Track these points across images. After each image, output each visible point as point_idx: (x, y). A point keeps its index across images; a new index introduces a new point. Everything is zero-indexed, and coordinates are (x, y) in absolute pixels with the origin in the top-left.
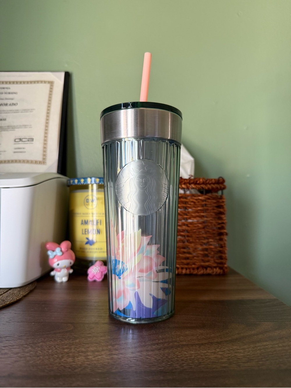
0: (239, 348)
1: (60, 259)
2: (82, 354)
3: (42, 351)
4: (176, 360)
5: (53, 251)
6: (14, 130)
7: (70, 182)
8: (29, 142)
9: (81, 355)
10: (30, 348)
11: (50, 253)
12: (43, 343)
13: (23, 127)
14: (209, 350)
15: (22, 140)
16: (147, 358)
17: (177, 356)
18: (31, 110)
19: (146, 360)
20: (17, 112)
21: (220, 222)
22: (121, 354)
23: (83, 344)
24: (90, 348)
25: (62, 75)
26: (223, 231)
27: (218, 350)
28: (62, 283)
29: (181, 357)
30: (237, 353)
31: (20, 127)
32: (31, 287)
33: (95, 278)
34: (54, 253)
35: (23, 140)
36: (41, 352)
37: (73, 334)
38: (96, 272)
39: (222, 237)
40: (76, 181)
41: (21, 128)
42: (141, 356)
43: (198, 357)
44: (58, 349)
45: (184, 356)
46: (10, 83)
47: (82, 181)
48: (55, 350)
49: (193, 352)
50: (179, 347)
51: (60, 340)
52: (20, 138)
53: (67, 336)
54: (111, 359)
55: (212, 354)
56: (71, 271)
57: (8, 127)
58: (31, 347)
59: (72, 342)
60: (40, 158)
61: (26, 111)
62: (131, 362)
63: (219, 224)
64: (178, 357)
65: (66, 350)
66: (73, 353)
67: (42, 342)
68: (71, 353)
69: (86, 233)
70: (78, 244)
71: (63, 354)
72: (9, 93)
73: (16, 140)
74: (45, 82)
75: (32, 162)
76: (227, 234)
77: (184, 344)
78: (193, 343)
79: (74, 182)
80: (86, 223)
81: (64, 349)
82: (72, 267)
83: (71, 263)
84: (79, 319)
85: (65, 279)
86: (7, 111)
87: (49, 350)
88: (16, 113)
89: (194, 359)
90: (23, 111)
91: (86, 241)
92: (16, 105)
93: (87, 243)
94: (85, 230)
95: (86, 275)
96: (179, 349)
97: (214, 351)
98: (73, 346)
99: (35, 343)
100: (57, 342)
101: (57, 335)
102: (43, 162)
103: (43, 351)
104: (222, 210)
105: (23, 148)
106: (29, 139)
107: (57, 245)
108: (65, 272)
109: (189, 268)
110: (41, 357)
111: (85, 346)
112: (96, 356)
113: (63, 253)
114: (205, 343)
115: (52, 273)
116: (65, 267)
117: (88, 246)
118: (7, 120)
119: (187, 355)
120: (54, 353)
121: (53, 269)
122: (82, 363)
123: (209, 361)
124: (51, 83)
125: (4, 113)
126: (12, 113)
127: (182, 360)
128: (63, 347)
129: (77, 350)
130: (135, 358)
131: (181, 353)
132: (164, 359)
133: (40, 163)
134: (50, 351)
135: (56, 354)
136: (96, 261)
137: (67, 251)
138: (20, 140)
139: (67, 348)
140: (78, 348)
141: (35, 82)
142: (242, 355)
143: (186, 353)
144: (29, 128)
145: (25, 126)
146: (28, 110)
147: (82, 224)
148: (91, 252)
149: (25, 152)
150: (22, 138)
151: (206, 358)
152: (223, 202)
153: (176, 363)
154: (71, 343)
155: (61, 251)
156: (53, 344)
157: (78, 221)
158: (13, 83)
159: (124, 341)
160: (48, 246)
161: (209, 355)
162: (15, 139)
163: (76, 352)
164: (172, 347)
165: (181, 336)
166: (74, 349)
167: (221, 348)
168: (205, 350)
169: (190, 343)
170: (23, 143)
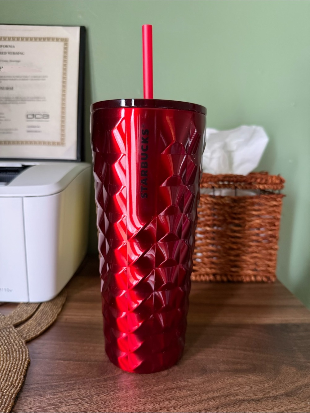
6: (24, 103)
8: (44, 120)
13: (35, 99)
15: (36, 117)
20: (26, 78)
25: (77, 30)
31: (31, 99)
35: (37, 116)
41: (32, 101)
46: (14, 39)
51: (113, 391)
52: (33, 113)
57: (17, 98)
59: (127, 395)
60: (57, 139)
61: (36, 78)
72: (14, 53)
73: (29, 116)
74: (57, 40)
75: (49, 143)
77: (240, 399)
86: (13, 77)
88: (25, 80)
90: (34, 78)
101: (108, 382)
102: (62, 143)
105: (38, 127)
106: (44, 115)
118: (14, 89)
124: (65, 41)
125: (10, 80)
126: (20, 80)
133: (58, 144)
138: (34, 117)
141: (44, 39)
144: (43, 101)
145: (37, 99)
146: (39, 77)
149: (40, 132)
150: (35, 114)
154: (125, 397)
158: (18, 39)
162: (27, 115)
164: (229, 404)
165: (234, 385)
166: (131, 407)
167: (278, 406)
168: (264, 409)
169: (246, 398)
170: (37, 119)
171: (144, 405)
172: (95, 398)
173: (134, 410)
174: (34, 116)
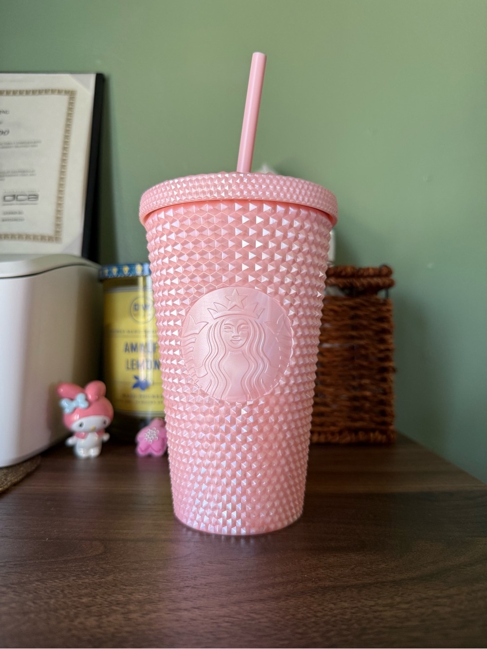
0: (439, 595)
1: (84, 414)
2: (118, 608)
3: (35, 601)
4: (314, 622)
5: (72, 399)
7: (103, 273)
8: (29, 202)
9: (115, 611)
10: (11, 595)
11: (65, 403)
12: (39, 583)
13: (19, 174)
14: (379, 598)
15: (17, 198)
16: (253, 619)
17: (315, 612)
18: (34, 143)
19: (250, 622)
21: (382, 347)
22: (198, 608)
23: (122, 586)
24: (134, 594)
25: (92, 79)
26: (387, 364)
27: (398, 599)
28: (88, 459)
29: (324, 616)
30: (437, 605)
31: (14, 173)
32: (29, 467)
33: (150, 451)
34: (74, 404)
35: (19, 197)
36: (32, 604)
37: (102, 562)
38: (152, 439)
39: (386, 375)
40: (115, 270)
41: (14, 176)
42: (240, 614)
43: (359, 614)
44: (70, 596)
45: (330, 613)
47: (126, 269)
48: (63, 600)
49: (346, 605)
50: (318, 593)
51: (74, 576)
52: (13, 194)
53: (89, 568)
54: (177, 620)
55: (387, 608)
56: (106, 437)
58: (14, 591)
59: (99, 582)
60: (49, 231)
61: (23, 144)
62: (219, 626)
63: (381, 351)
64: (317, 617)
65: (85, 600)
66: (99, 606)
67: (37, 581)
68: (94, 605)
69: (134, 367)
70: (119, 388)
71: (78, 607)
73: (7, 198)
74: (60, 92)
75: (34, 238)
76: (394, 370)
77: (327, 586)
78: (346, 583)
79: (110, 272)
80: (133, 348)
81: (81, 596)
82: (107, 430)
83: (105, 422)
84: (116, 531)
85: (94, 452)
87: (50, 598)
88: (7, 147)
89: (350, 620)
90: (19, 145)
91: (134, 381)
92: (6, 133)
93: (136, 386)
94: (132, 361)
95: (134, 444)
96: (317, 596)
97: (389, 601)
98: (100, 590)
99: (24, 583)
100: (69, 582)
101: (70, 565)
102: (56, 237)
103: (38, 601)
104: (385, 325)
105: (20, 213)
106: (30, 195)
107: (79, 388)
108: (93, 438)
109: (325, 433)
110: (32, 616)
111: (125, 589)
112: (147, 614)
113: (90, 404)
114: (370, 584)
115: (71, 441)
116: (93, 430)
117: (137, 392)
119: (335, 612)
120: (60, 605)
121: (71, 434)
122: (116, 629)
123: (381, 625)
124: (71, 94)
127: (327, 623)
128: (80, 591)
129: (109, 599)
130: (227, 619)
131: (322, 607)
132: (288, 620)
133: (50, 239)
134: (52, 601)
135: (63, 609)
136: (153, 419)
137: (97, 400)
138: (14, 199)
139: (86, 595)
140: (110, 595)
141: (40, 92)
142: (448, 609)
143: (332, 606)
144: (31, 175)
145: (23, 173)
146: (28, 143)
147: (126, 350)
148: (143, 402)
149: (21, 220)
150: (16, 194)
151: (375, 618)
152: (389, 311)
153: (314, 629)
154: (96, 583)
155: (87, 399)
156: (60, 585)
157: (119, 344)
159: (205, 578)
160: (62, 390)
161: (381, 611)
162: (4, 197)
163: (106, 603)
164: (302, 592)
165: (319, 567)
166: (101, 597)
167: (403, 594)
168: (372, 598)
169: (338, 584)
170: (18, 202)
171: (130, 594)
172: (34, 585)
173: (106, 601)
174: (15, 197)
